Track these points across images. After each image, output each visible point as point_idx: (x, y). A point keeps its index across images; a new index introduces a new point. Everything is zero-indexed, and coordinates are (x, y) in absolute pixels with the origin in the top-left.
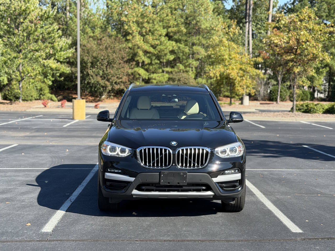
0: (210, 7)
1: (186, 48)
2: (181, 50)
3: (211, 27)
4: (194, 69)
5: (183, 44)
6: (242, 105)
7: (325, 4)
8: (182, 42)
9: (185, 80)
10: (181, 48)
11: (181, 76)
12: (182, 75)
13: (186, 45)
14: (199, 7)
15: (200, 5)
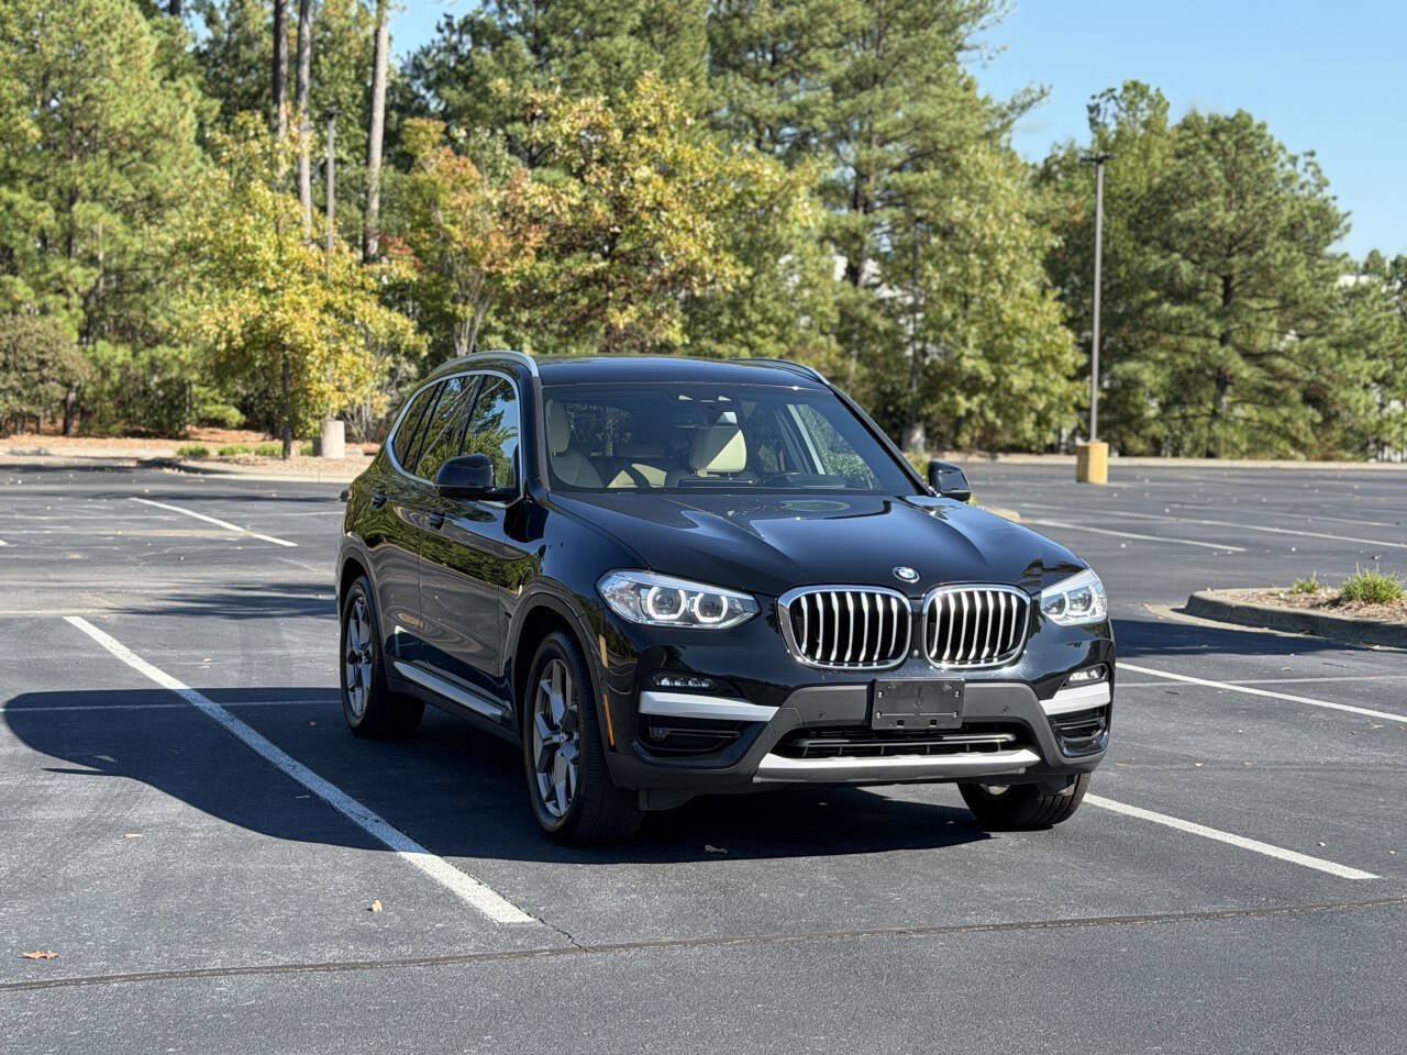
0: (146, 38)
1: (43, 209)
2: (17, 216)
3: (150, 124)
4: (76, 300)
5: (25, 192)
6: (319, 458)
7: (593, 61)
8: (22, 183)
9: (41, 348)
10: (18, 207)
11: (21, 331)
12: (23, 325)
13: (39, 196)
14: (98, 38)
15: (102, 26)
